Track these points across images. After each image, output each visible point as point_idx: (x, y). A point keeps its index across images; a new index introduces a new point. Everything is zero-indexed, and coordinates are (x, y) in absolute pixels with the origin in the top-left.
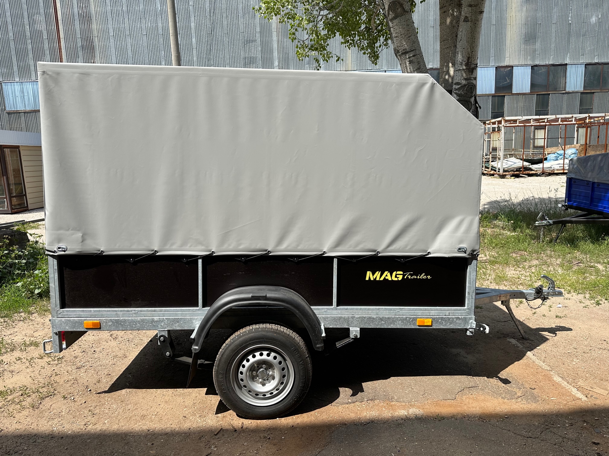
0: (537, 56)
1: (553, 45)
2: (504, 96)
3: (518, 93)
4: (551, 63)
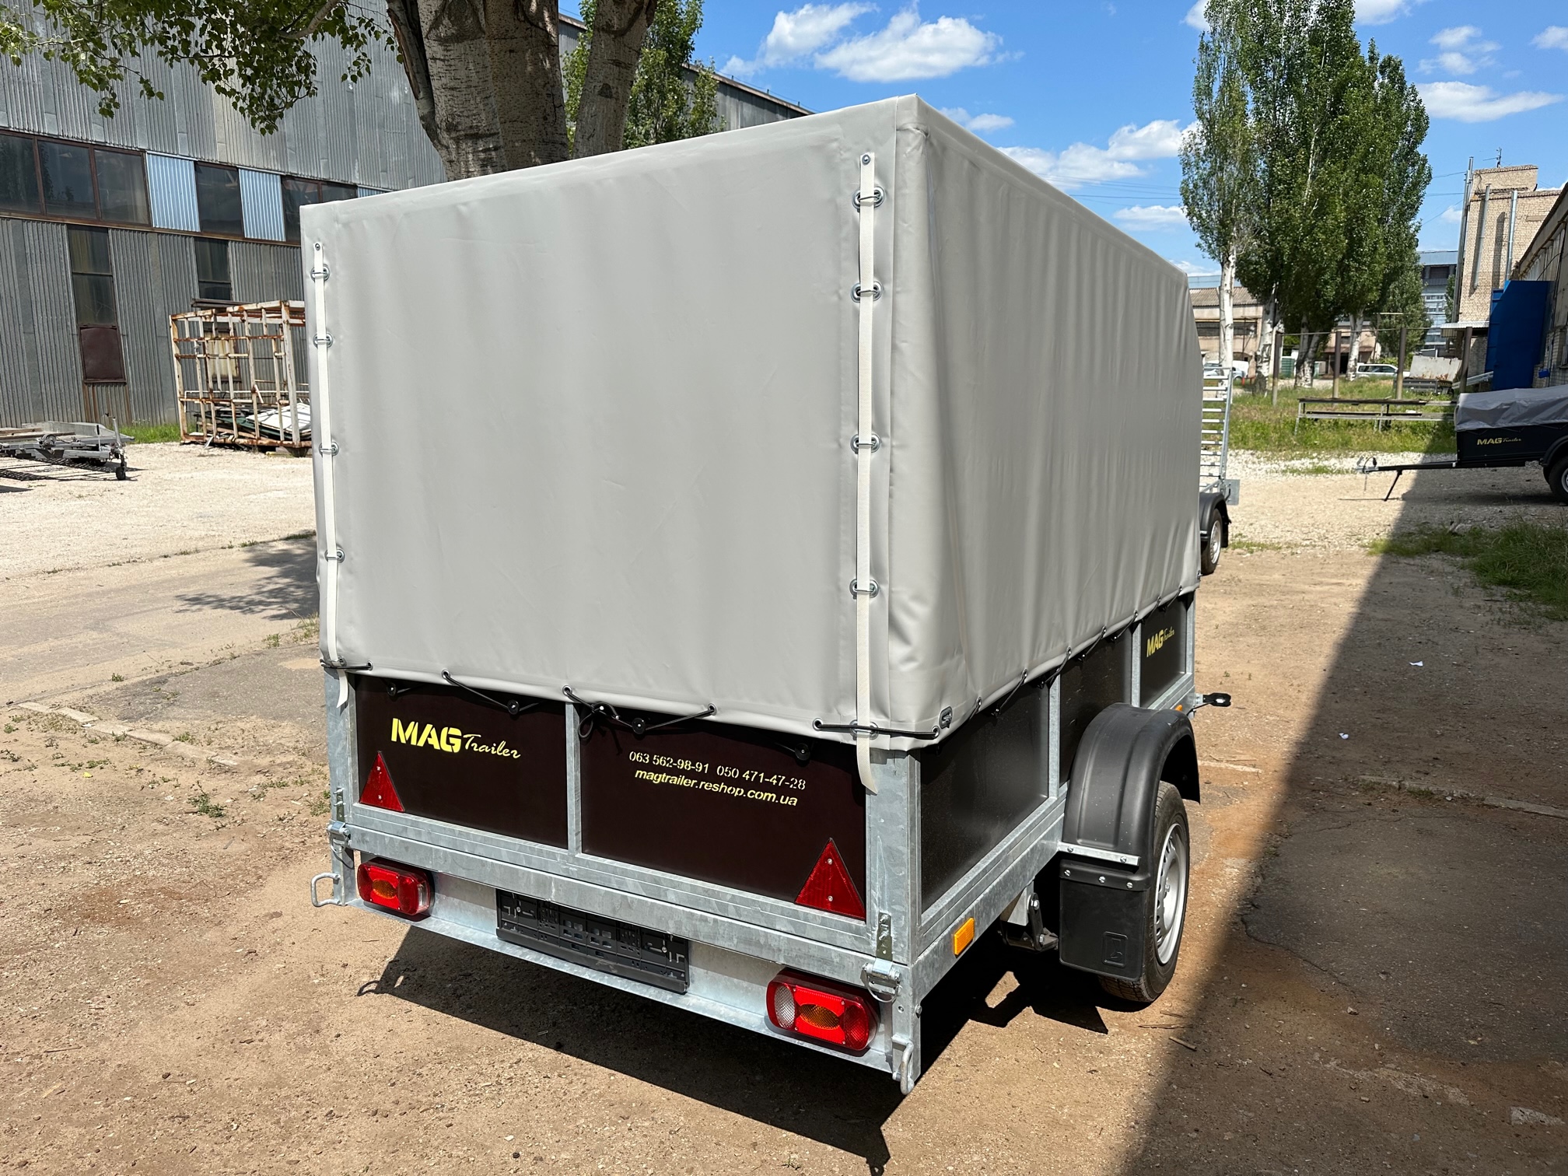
0: (291, 154)
1: (322, 135)
2: (226, 242)
3: (258, 240)
4: (323, 176)
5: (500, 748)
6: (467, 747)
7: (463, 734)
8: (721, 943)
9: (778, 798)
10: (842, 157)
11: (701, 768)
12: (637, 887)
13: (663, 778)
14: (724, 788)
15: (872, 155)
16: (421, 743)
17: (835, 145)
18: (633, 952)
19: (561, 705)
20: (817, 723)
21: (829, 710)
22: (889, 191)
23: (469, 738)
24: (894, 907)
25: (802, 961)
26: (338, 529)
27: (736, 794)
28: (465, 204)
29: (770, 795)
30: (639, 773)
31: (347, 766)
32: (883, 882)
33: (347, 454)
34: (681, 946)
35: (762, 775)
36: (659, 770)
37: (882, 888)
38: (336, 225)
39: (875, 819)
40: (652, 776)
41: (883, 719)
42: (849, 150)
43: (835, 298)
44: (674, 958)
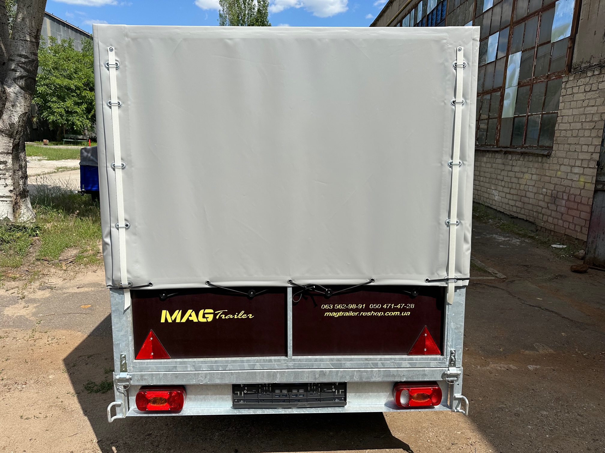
5: (240, 315)
6: (217, 317)
7: (214, 311)
8: (374, 379)
9: (401, 313)
10: (448, 47)
11: (361, 306)
12: (329, 365)
13: (340, 314)
14: (373, 314)
15: (463, 48)
16: (184, 320)
17: (445, 41)
18: (316, 395)
19: (285, 289)
20: (427, 280)
21: (433, 274)
22: (469, 63)
23: (219, 313)
24: (457, 347)
25: (414, 377)
26: (126, 211)
27: (380, 315)
28: (230, 39)
29: (397, 313)
30: (327, 314)
31: (129, 341)
32: (453, 338)
33: (133, 169)
34: (343, 386)
35: (393, 305)
36: (339, 310)
37: (452, 340)
38: (126, 39)
39: (450, 314)
40: (334, 314)
41: (460, 274)
42: (451, 44)
43: (443, 104)
44: (338, 392)
